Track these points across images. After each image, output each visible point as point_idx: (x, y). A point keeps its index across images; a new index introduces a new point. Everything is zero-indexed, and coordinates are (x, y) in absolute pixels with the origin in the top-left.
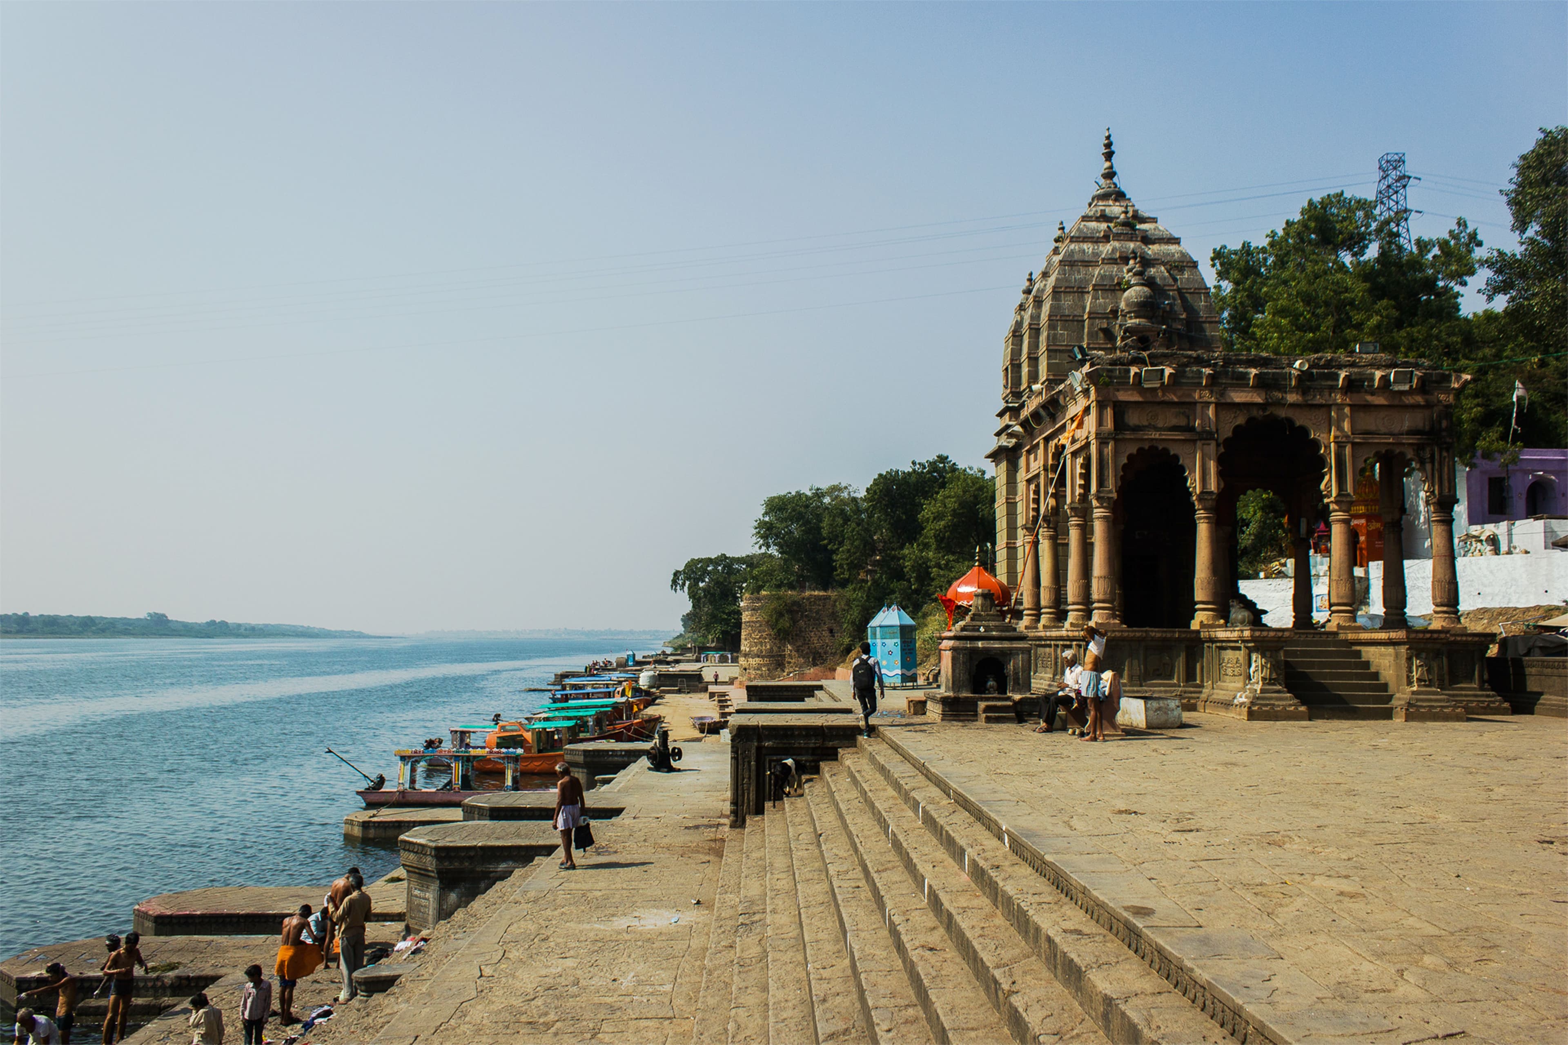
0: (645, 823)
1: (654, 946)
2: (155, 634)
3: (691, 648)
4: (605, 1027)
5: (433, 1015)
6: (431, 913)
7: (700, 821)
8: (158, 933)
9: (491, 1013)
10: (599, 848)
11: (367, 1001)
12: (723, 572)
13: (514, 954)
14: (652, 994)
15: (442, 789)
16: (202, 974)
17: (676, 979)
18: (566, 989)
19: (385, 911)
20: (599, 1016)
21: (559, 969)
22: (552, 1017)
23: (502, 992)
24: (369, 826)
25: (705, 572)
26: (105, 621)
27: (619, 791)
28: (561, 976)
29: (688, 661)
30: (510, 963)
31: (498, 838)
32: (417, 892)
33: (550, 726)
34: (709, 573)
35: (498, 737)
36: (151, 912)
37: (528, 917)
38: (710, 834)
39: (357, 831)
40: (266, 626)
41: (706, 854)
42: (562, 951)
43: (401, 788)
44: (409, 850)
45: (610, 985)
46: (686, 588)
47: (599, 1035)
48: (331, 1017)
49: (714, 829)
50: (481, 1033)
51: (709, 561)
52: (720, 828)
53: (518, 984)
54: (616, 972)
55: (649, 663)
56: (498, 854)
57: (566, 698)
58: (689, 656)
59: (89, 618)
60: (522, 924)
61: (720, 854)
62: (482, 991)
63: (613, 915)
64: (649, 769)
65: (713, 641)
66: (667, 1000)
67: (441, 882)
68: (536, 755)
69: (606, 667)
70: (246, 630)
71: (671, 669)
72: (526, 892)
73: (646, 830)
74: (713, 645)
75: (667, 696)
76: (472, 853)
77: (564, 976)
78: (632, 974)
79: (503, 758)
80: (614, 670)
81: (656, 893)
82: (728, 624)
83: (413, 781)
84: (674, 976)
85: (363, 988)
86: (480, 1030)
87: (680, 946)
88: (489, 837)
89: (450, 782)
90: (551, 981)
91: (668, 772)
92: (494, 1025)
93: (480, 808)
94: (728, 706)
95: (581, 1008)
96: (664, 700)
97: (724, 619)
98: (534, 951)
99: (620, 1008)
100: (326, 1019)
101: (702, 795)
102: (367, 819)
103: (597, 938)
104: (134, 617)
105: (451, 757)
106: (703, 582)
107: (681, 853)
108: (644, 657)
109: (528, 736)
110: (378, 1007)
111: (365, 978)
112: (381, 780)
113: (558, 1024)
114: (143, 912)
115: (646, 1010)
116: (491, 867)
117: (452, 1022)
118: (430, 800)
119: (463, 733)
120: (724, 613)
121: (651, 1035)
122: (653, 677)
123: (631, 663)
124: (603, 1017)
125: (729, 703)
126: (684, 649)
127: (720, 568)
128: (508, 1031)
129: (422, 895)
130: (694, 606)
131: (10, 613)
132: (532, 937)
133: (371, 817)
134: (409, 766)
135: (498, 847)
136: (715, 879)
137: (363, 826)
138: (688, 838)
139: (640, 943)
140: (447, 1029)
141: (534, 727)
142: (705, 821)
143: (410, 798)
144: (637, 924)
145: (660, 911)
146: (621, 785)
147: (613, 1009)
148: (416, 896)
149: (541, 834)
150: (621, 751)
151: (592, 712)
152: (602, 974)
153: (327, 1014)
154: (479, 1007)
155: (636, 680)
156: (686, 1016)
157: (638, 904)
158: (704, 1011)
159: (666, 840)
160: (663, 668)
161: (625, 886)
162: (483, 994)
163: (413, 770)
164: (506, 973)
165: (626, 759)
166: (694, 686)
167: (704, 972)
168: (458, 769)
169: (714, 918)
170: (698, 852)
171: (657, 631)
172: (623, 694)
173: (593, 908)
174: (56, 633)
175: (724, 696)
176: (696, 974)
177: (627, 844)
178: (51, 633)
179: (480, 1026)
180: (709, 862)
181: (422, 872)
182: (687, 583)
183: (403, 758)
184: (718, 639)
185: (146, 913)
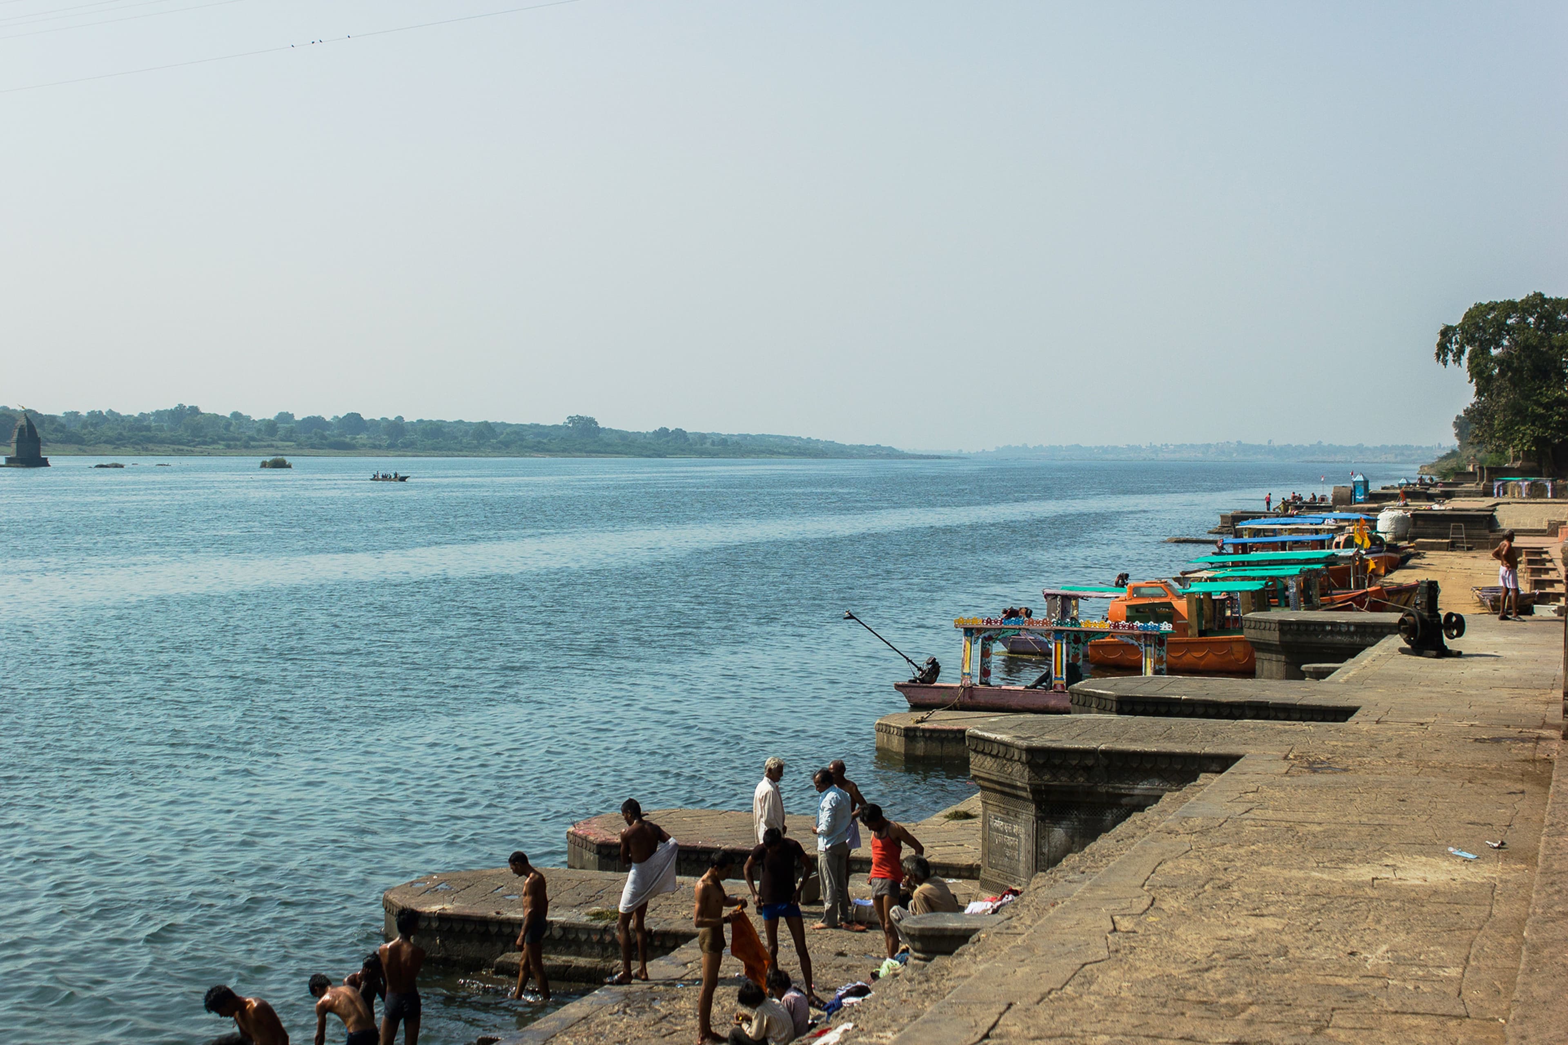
0: (1398, 730)
1: (1425, 909)
2: (580, 450)
3: (1474, 474)
4: (1337, 1019)
5: (1036, 977)
6: (1022, 858)
7: (1502, 732)
8: (602, 867)
9: (1134, 983)
10: (1314, 762)
11: (925, 966)
12: (1538, 328)
13: (1170, 904)
14: (1424, 979)
15: (1034, 687)
16: (669, 928)
17: (1467, 959)
18: (1265, 959)
19: (947, 861)
20: (1326, 1003)
21: (1251, 931)
22: (1241, 996)
23: (1150, 956)
24: (915, 736)
25: (1501, 329)
26: (508, 430)
27: (1347, 682)
28: (1254, 940)
29: (1469, 494)
30: (1164, 916)
31: (1133, 740)
32: (998, 824)
33: (1218, 590)
34: (1510, 330)
35: (1128, 606)
36: (591, 838)
37: (1192, 854)
38: (1525, 750)
39: (897, 744)
40: (745, 437)
41: (1516, 780)
42: (1255, 905)
43: (968, 682)
44: (983, 753)
45: (1345, 960)
46: (1465, 359)
47: (1330, 1031)
48: (868, 996)
49: (1530, 745)
50: (1118, 1009)
51: (1510, 307)
52: (1542, 743)
53: (1179, 947)
54: (1354, 942)
55: (1394, 497)
56: (1135, 766)
57: (1245, 548)
58: (1470, 486)
59: (486, 424)
60: (1183, 863)
61: (1544, 782)
62: (1117, 951)
63: (1345, 861)
64: (1403, 651)
65: (1516, 459)
66: (1452, 990)
67: (1038, 808)
68: (1196, 638)
69: (1314, 506)
70: (713, 444)
71: (1436, 507)
72: (1187, 819)
73: (1401, 741)
74: (1518, 464)
75: (1430, 554)
76: (1090, 762)
77: (1260, 942)
78: (1385, 948)
79: (1138, 637)
80: (1330, 509)
81: (1424, 833)
82: (1546, 426)
83: (985, 672)
84: (1464, 955)
85: (918, 945)
86: (1116, 1005)
87: (1471, 914)
88: (1118, 738)
89: (1046, 677)
90: (1238, 946)
91: (1437, 657)
92: (1140, 1000)
93: (1100, 697)
94: (1547, 571)
95: (1293, 988)
96: (1423, 561)
97: (1541, 416)
98: (1205, 902)
99: (1364, 995)
100: (860, 999)
101: (1505, 693)
102: (911, 724)
103: (1318, 891)
104: (549, 423)
105: (1048, 633)
106: (1497, 346)
107: (1468, 777)
108: (1383, 488)
109: (1181, 606)
110: (942, 973)
111: (921, 930)
112: (935, 668)
113: (1253, 1009)
114: (580, 837)
115: (1413, 1002)
116: (1124, 787)
117: (1069, 989)
118: (1013, 702)
119: (1066, 598)
120: (1539, 404)
121: (1423, 1038)
122: (1399, 521)
123: (1360, 497)
124: (1335, 1005)
125: (1549, 565)
126: (1461, 475)
127: (1531, 320)
128: (1166, 1011)
129: (1007, 828)
130: (1479, 393)
131: (378, 418)
132: (1200, 882)
133: (918, 722)
134: (978, 647)
135: (1135, 754)
136: (1535, 818)
137: (906, 736)
138: (1480, 756)
139: (1396, 904)
140: (1060, 999)
141: (1192, 590)
142: (1513, 732)
143: (981, 699)
144: (1391, 875)
145: (1432, 860)
146: (1351, 674)
147: (1351, 995)
148: (997, 830)
149: (1209, 738)
150: (1348, 624)
151: (1295, 570)
152: (1330, 943)
153: (861, 991)
154: (1114, 973)
155: (1372, 523)
156: (1490, 1016)
157: (1390, 847)
158: (1525, 1004)
159: (1441, 757)
160: (1423, 506)
161: (1364, 819)
162: (1119, 955)
163: (986, 654)
164: (1157, 929)
165: (1357, 639)
166: (1479, 537)
167: (1524, 948)
168: (1060, 652)
169: (1538, 870)
170: (1502, 777)
171: (1407, 447)
172: (1349, 543)
173: (1308, 849)
174: (441, 449)
175: (1540, 553)
176: (1507, 957)
177: (1366, 760)
178: (435, 449)
179: (1117, 1000)
180: (1523, 792)
181: (1007, 790)
182: (1468, 349)
183: (969, 632)
184: (1527, 454)
185: (585, 839)
